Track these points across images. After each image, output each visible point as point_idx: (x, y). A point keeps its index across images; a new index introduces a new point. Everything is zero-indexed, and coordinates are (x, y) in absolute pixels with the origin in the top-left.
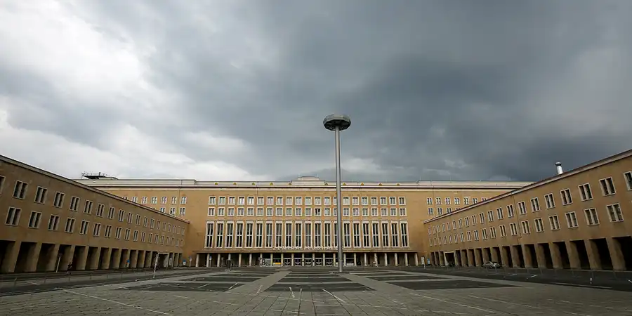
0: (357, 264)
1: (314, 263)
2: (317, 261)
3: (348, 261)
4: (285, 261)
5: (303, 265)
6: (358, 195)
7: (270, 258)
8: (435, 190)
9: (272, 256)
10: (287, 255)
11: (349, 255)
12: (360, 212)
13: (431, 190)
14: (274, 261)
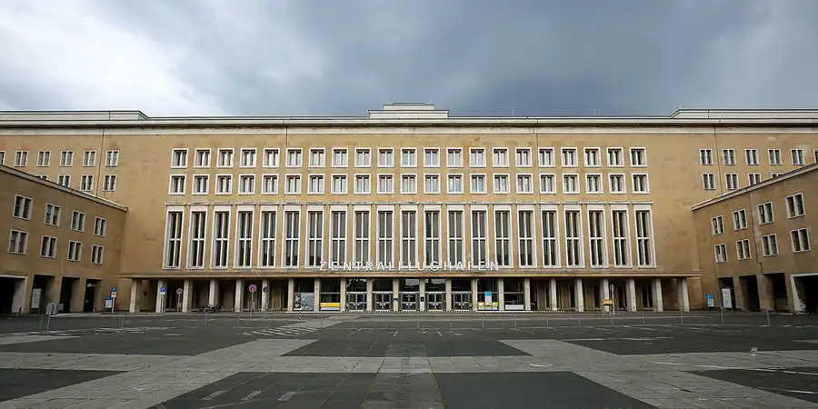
1: (422, 304)
2: (431, 298)
3: (508, 299)
4: (351, 297)
5: (396, 309)
6: (530, 144)
7: (312, 290)
8: (720, 131)
9: (317, 286)
10: (356, 284)
11: (513, 285)
12: (536, 183)
13: (711, 131)
14: (323, 299)
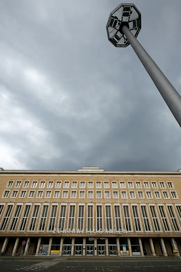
0: (145, 254)
1: (96, 251)
2: (100, 248)
3: (133, 249)
4: (65, 248)
5: (84, 254)
7: (48, 244)
9: (51, 241)
10: (68, 240)
12: (137, 195)
14: (52, 249)
